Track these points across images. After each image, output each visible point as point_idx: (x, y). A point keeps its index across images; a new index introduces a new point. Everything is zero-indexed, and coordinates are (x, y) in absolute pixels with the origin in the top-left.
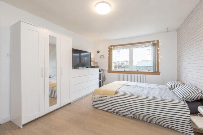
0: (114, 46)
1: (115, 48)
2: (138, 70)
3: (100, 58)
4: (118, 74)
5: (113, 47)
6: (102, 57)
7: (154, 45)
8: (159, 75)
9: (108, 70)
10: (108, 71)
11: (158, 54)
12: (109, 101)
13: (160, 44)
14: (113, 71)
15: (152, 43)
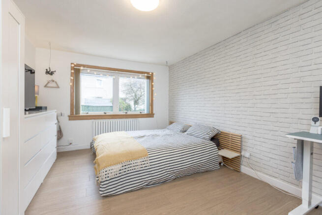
0: (84, 66)
1: (89, 71)
2: (126, 113)
3: (46, 86)
4: (93, 120)
5: (82, 68)
6: (54, 85)
7: (148, 78)
8: (153, 117)
9: (69, 114)
10: (69, 116)
11: (152, 91)
12: (142, 169)
13: (154, 78)
14: (82, 116)
15: (146, 75)
